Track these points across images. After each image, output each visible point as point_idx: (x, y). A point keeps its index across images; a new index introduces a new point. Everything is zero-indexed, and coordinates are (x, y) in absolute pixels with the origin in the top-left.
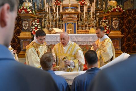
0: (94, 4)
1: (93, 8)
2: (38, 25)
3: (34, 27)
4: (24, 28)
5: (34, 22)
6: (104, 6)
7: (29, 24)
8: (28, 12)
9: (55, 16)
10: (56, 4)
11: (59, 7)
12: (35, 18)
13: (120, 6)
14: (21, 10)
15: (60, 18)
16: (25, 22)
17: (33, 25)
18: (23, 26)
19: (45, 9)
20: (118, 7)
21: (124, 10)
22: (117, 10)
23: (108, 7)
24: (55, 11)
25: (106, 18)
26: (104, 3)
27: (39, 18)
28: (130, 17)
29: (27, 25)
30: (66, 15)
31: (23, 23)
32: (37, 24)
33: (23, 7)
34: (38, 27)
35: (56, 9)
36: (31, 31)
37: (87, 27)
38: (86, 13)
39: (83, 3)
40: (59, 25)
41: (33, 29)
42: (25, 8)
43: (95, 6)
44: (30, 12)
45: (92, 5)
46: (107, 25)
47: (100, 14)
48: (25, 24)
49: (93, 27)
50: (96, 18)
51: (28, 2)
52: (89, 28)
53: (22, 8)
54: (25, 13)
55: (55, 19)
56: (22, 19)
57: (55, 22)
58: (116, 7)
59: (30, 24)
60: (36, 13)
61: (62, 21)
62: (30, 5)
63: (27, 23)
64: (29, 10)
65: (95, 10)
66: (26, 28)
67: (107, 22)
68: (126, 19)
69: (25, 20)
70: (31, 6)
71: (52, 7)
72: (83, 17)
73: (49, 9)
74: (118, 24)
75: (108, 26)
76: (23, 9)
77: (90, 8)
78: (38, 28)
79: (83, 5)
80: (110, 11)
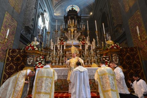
0: (94, 43)
1: (93, 46)
2: (42, 61)
3: (38, 63)
4: (28, 63)
5: (38, 58)
6: (103, 45)
7: (33, 60)
8: (34, 49)
9: (59, 53)
10: (60, 44)
11: (63, 46)
12: (40, 54)
13: (116, 44)
14: (29, 47)
15: (64, 55)
16: (30, 58)
17: (37, 61)
18: (28, 61)
19: (50, 48)
20: (115, 45)
21: (121, 48)
22: (115, 48)
23: (107, 46)
24: (59, 49)
25: (106, 54)
26: (102, 43)
27: (44, 55)
28: (128, 54)
29: (32, 60)
30: (69, 51)
31: (28, 58)
32: (42, 59)
33: (31, 45)
34: (42, 62)
35: (60, 47)
36: (35, 66)
37: (89, 63)
38: (87, 50)
39: (84, 43)
40: (62, 61)
41: (36, 65)
42: (32, 45)
43: (94, 44)
44: (37, 49)
45: (92, 44)
46: (108, 60)
47: (100, 51)
48: (30, 59)
49: (94, 62)
50: (96, 55)
51: (36, 41)
52: (91, 64)
53: (29, 45)
54: (31, 49)
55: (58, 56)
56: (28, 55)
57: (58, 58)
58: (113, 45)
59: (35, 60)
60: (42, 50)
61: (66, 57)
62: (38, 43)
63: (32, 58)
64: (35, 47)
65: (95, 48)
66: (30, 64)
67: (107, 58)
68: (124, 56)
69: (31, 56)
70: (38, 45)
71: (57, 46)
72: (85, 54)
73: (54, 47)
74: (118, 60)
75: (109, 62)
76: (31, 46)
77: (91, 47)
78: (42, 64)
79: (84, 45)
80: (108, 48)
